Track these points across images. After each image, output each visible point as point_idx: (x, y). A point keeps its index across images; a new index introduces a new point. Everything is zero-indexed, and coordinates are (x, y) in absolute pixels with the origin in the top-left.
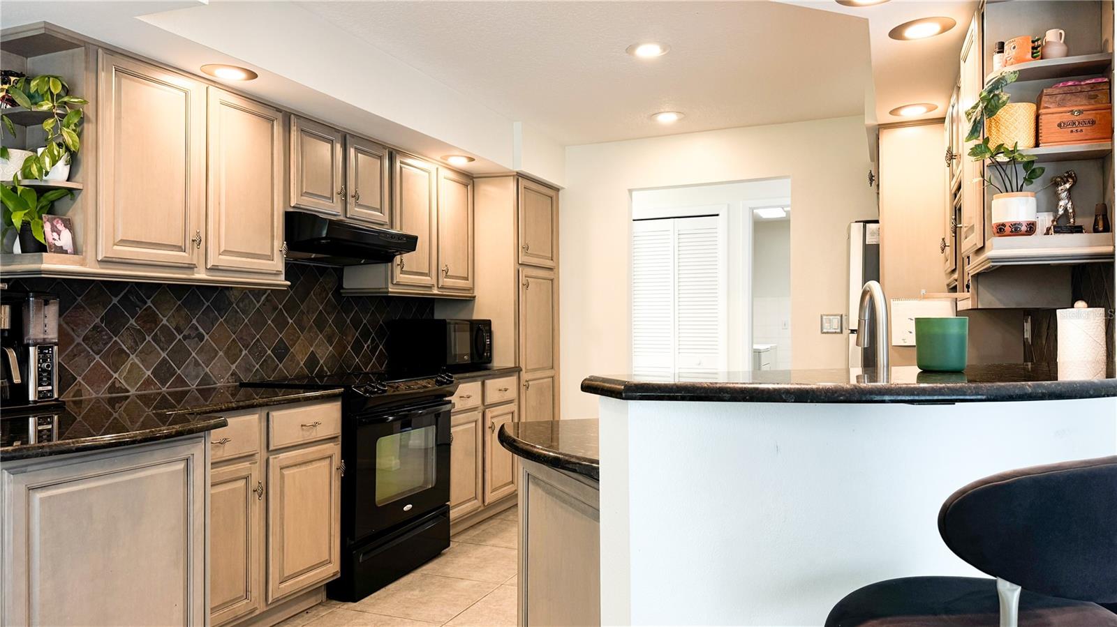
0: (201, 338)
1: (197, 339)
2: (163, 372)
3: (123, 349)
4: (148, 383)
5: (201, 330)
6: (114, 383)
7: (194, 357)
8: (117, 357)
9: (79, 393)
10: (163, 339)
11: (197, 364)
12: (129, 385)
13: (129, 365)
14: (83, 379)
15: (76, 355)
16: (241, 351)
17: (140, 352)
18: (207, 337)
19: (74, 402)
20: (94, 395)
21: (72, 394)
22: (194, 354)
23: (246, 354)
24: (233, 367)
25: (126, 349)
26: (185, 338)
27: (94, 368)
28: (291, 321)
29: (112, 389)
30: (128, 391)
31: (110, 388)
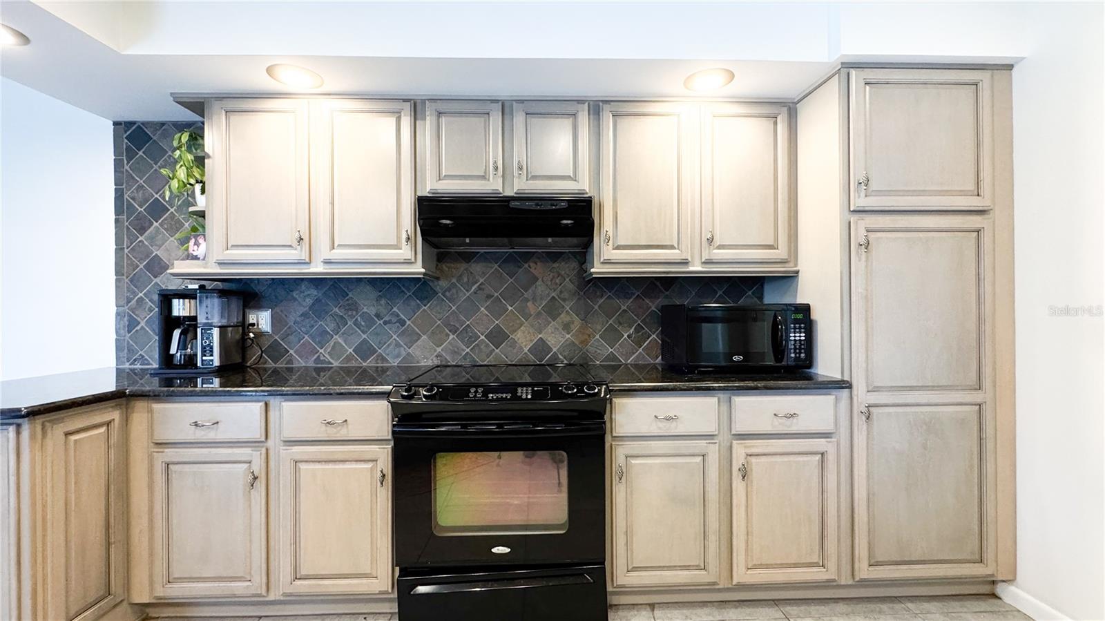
0: (403, 323)
1: (398, 324)
2: (364, 350)
3: (327, 331)
4: (349, 358)
5: (402, 316)
6: (319, 356)
7: (395, 339)
8: (323, 337)
9: (290, 362)
10: (363, 323)
11: (398, 345)
12: (332, 358)
13: (333, 343)
14: (295, 352)
15: (289, 334)
16: (448, 335)
17: (343, 334)
18: (408, 322)
19: (287, 368)
20: (304, 364)
21: (285, 362)
22: (395, 337)
23: (454, 338)
24: (439, 349)
25: (329, 330)
26: (385, 323)
27: (303, 344)
28: (510, 308)
29: (318, 360)
30: (332, 364)
31: (315, 360)
